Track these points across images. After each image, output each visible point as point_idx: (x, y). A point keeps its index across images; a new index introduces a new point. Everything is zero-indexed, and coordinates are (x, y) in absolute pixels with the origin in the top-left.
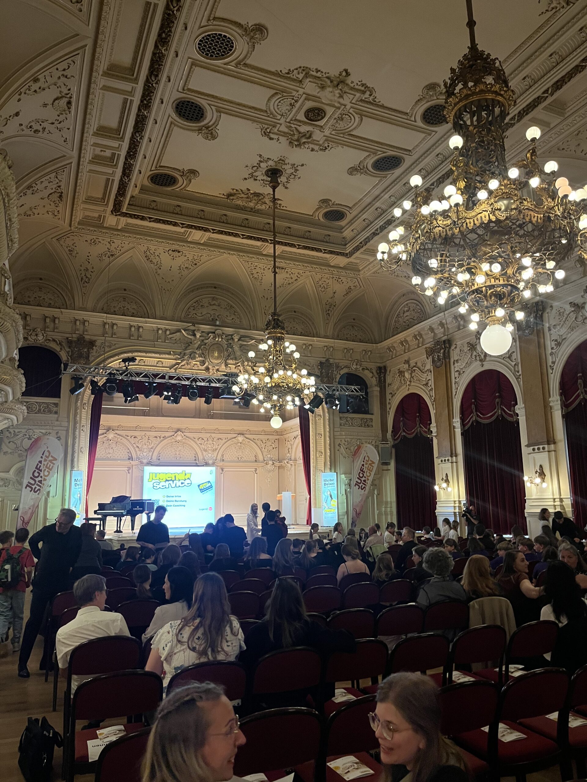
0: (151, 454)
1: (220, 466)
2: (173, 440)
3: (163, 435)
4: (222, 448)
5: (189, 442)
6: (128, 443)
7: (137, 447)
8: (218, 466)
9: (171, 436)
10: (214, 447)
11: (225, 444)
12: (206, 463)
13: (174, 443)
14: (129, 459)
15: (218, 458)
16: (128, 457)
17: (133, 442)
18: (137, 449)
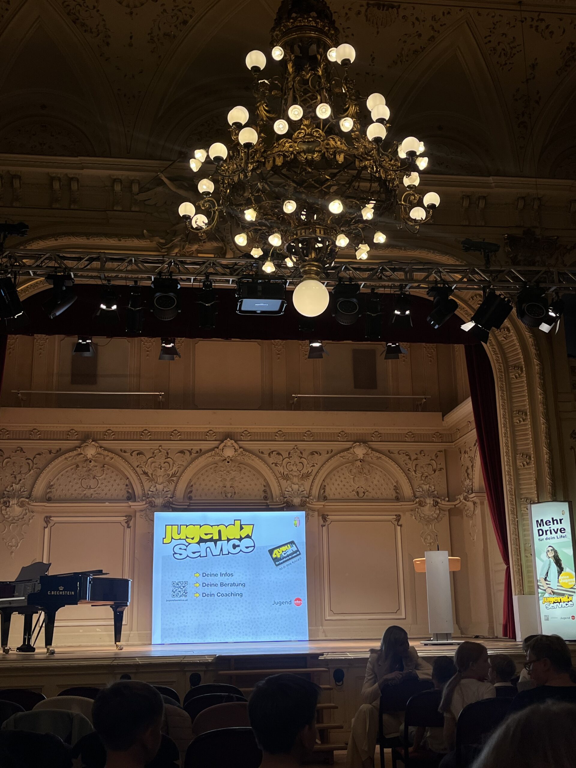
0: (172, 487)
1: (318, 511)
2: (217, 458)
3: (197, 448)
4: (321, 472)
5: (250, 462)
6: (125, 465)
7: (145, 473)
8: (313, 510)
9: (213, 449)
10: (305, 471)
11: (328, 464)
12: (287, 502)
13: (221, 464)
14: (129, 499)
15: (313, 492)
16: (126, 495)
17: (135, 464)
18: (144, 478)
